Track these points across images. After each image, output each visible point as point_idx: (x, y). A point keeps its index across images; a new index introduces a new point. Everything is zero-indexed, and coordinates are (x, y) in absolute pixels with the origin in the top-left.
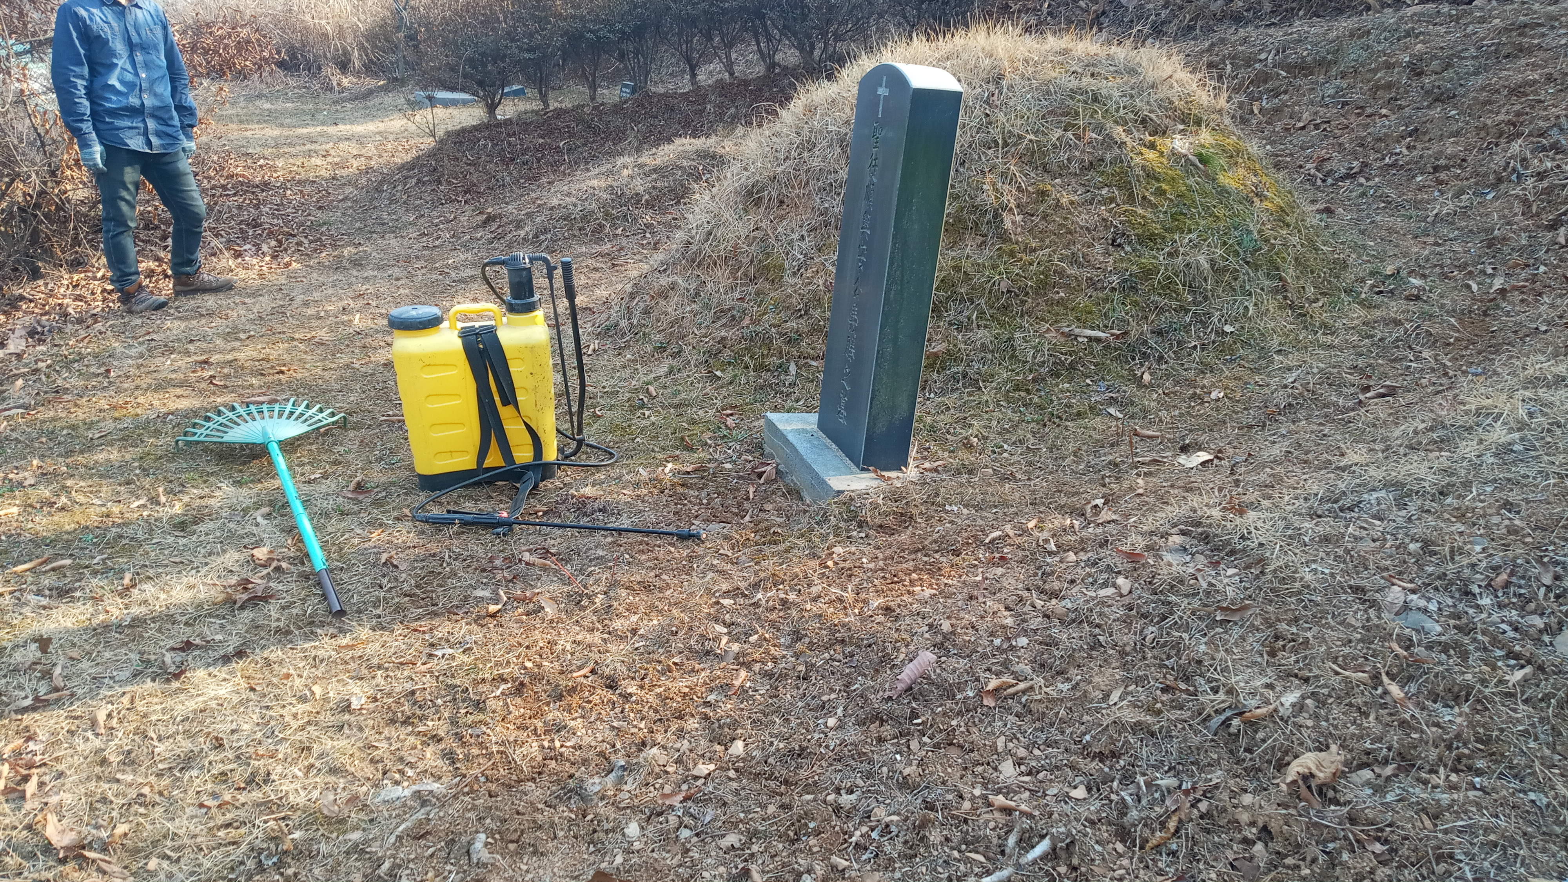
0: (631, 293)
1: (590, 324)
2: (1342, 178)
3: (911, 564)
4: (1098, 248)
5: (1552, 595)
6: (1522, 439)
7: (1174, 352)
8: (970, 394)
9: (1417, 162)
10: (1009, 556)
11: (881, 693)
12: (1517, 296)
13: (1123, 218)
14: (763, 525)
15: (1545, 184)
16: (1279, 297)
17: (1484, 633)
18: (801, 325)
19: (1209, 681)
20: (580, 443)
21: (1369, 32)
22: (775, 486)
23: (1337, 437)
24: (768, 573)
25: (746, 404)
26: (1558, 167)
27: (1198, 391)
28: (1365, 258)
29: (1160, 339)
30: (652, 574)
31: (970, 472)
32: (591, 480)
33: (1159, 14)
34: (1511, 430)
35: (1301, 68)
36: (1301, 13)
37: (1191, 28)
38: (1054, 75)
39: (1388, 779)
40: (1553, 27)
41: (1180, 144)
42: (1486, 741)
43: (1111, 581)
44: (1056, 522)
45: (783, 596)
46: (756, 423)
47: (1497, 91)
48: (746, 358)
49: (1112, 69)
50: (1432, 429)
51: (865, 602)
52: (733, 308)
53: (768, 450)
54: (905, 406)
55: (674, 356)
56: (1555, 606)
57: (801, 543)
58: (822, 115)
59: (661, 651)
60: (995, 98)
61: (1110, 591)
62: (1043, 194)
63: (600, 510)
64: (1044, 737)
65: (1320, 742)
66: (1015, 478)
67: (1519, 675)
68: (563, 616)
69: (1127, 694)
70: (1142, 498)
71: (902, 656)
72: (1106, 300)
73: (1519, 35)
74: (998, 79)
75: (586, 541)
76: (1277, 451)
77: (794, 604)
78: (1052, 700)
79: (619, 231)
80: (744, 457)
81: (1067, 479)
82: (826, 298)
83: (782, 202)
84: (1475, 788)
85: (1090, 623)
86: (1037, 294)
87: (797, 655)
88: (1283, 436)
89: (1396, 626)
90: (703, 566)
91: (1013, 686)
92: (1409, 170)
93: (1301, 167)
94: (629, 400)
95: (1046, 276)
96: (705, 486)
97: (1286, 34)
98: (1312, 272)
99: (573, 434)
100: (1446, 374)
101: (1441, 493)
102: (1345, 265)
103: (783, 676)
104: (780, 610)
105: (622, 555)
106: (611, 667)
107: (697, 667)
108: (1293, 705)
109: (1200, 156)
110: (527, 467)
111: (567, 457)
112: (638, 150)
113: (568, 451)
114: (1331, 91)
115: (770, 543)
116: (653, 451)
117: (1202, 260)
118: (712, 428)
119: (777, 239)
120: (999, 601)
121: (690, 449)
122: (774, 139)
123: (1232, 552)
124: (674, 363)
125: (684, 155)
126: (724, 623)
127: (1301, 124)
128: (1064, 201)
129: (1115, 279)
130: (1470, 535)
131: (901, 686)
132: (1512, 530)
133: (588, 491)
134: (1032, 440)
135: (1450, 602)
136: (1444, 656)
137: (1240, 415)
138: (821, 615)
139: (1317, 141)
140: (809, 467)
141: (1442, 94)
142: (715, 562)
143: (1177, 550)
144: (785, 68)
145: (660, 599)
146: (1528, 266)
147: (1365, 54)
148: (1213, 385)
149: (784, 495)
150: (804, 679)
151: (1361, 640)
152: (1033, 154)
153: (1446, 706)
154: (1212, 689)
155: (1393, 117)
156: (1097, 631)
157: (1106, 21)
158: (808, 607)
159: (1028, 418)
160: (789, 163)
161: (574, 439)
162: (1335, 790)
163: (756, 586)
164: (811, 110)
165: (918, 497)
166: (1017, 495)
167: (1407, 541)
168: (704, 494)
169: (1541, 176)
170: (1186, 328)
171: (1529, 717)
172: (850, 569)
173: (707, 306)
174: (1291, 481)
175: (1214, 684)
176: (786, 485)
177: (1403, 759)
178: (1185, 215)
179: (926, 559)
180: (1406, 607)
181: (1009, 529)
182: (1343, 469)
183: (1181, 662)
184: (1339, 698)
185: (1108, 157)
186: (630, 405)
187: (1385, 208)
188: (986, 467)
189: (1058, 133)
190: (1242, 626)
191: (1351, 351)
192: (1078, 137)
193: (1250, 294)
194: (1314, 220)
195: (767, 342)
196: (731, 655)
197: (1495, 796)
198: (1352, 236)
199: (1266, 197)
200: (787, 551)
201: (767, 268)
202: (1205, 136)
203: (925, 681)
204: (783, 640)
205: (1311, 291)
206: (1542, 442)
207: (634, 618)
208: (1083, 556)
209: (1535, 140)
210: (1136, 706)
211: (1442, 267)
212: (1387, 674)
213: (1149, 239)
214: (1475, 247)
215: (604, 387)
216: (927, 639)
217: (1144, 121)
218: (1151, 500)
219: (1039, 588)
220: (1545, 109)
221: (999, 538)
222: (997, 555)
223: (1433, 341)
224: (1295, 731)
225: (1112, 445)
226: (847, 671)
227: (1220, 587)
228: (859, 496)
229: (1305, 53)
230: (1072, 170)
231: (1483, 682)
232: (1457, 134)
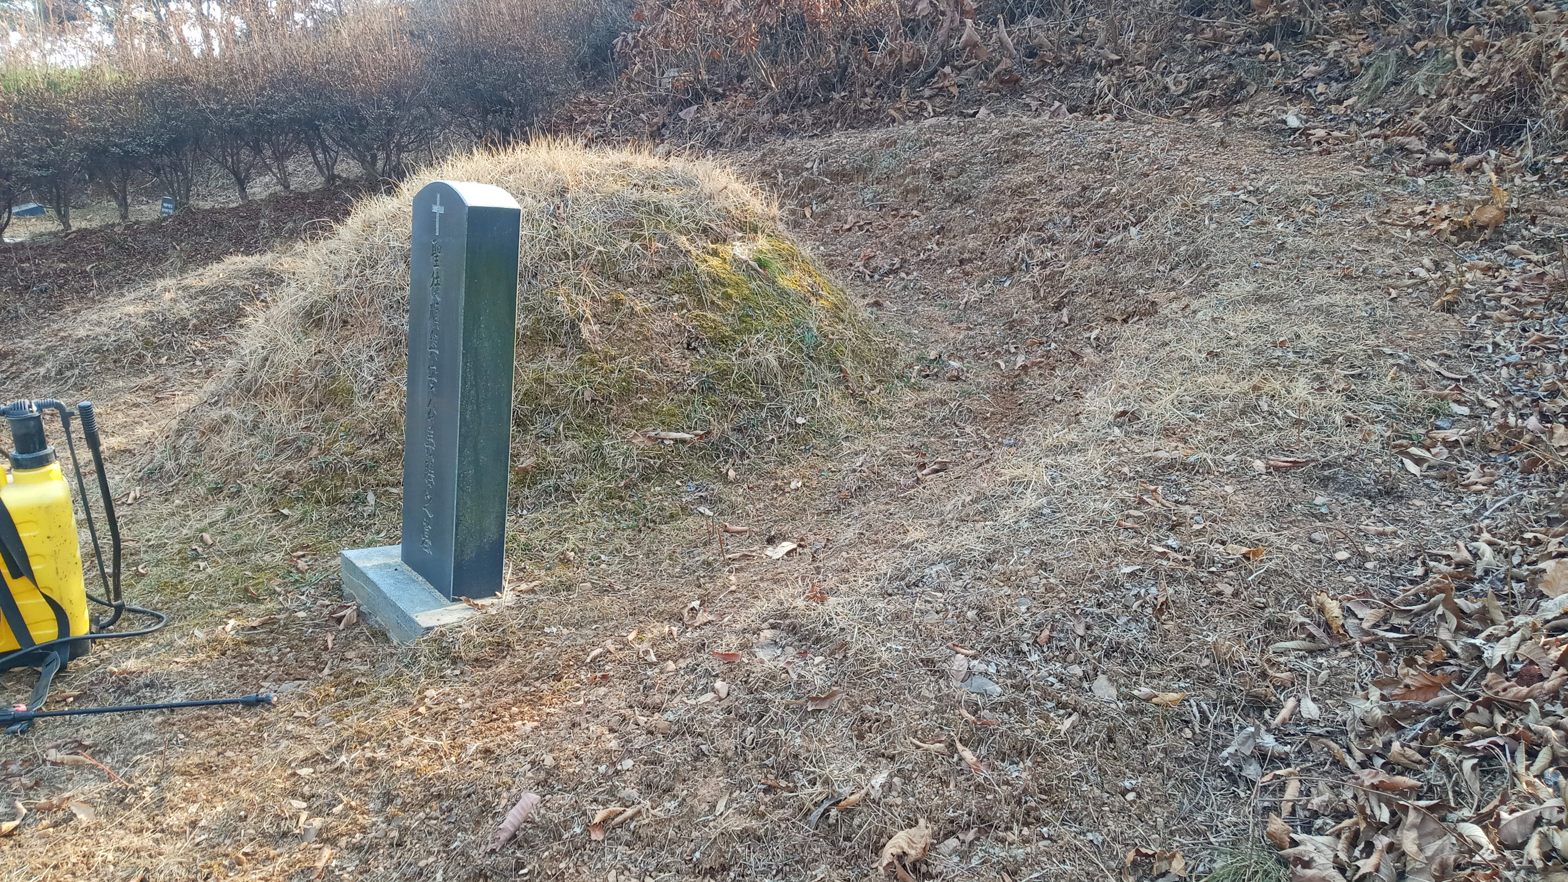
0: (178, 431)
1: (129, 469)
2: (887, 274)
3: (510, 698)
4: (675, 353)
5: (1086, 644)
6: (1049, 503)
7: (755, 447)
8: (563, 507)
9: (946, 257)
10: (611, 673)
11: (483, 847)
12: (1036, 371)
13: (695, 323)
14: (344, 677)
15: (1048, 271)
16: (842, 387)
17: (1036, 688)
18: (378, 450)
19: (807, 774)
20: (119, 609)
21: (895, 142)
22: (357, 630)
23: (901, 515)
24: (351, 732)
25: (320, 542)
26: (1056, 256)
27: (779, 482)
28: (912, 345)
29: (741, 436)
30: (214, 752)
31: (568, 589)
32: (134, 650)
33: (715, 127)
34: (1039, 496)
35: (842, 176)
36: (838, 125)
37: (744, 140)
38: (616, 187)
39: (971, 843)
40: (1039, 137)
41: (740, 250)
42: (1046, 791)
43: (710, 685)
44: (655, 631)
45: (369, 754)
46: (333, 563)
47: (1003, 192)
48: (317, 492)
49: (671, 181)
50: (974, 501)
51: (463, 747)
52: (298, 438)
53: (347, 590)
54: (494, 529)
55: (232, 496)
56: (1089, 653)
57: (389, 691)
58: (383, 230)
59: (228, 842)
60: (561, 210)
61: (709, 696)
62: (617, 303)
63: (146, 686)
64: (655, 863)
65: (909, 818)
66: (613, 589)
67: (1068, 723)
68: (103, 820)
69: (732, 801)
70: (735, 595)
71: (504, 802)
72: (687, 403)
73: (1014, 143)
74: (562, 192)
75: (130, 725)
76: (850, 534)
77: (383, 762)
78: (660, 822)
79: (163, 360)
80: (320, 602)
81: (665, 584)
82: (402, 420)
83: (345, 322)
84: (1044, 838)
85: (691, 733)
86: (621, 401)
87: (389, 821)
88: (856, 518)
89: (962, 692)
90: (275, 734)
91: (621, 813)
92: (941, 264)
93: (851, 265)
94: (180, 552)
95: (628, 383)
96: (275, 640)
97: (826, 145)
98: (868, 362)
99: (109, 600)
100: (986, 447)
101: (989, 560)
102: (895, 353)
103: (374, 847)
104: (368, 771)
105: (176, 735)
106: (167, 872)
107: (272, 853)
108: (882, 786)
109: (759, 261)
110: (50, 647)
111: (103, 628)
112: (182, 270)
113: (105, 620)
114: (870, 196)
115: (353, 696)
116: (211, 607)
117: (771, 357)
118: (281, 573)
119: (343, 362)
120: (602, 724)
121: (255, 600)
122: (332, 256)
123: (818, 640)
124: (233, 504)
125: (237, 274)
126: (303, 797)
127: (847, 226)
128: (638, 309)
129: (693, 381)
130: (1016, 597)
131: (504, 836)
132: (1049, 589)
133: (131, 664)
134: (629, 548)
135: (1005, 662)
136: (1006, 716)
137: (818, 502)
138: (413, 770)
139: (862, 242)
140: (394, 605)
141: (960, 196)
142: (290, 727)
143: (768, 645)
144: (347, 180)
145: (224, 781)
146: (1041, 343)
147: (894, 162)
148: (792, 475)
149: (368, 639)
150: (398, 845)
151: (936, 711)
152: (603, 266)
153: (1013, 763)
154: (809, 782)
155: (923, 217)
156: (700, 740)
157: (666, 133)
158: (399, 763)
159: (623, 525)
160: (349, 281)
161: (110, 605)
162: (927, 864)
163: (338, 748)
164: (370, 226)
165: (514, 623)
166: (616, 607)
167: (965, 609)
168: (274, 650)
169: (1044, 264)
170: (763, 423)
171: (1080, 762)
172: (444, 712)
173: (268, 439)
174: (865, 563)
175: (812, 776)
176: (371, 627)
177: (983, 821)
178: (751, 316)
179: (526, 689)
180: (970, 673)
181: (610, 645)
182: (907, 547)
183: (779, 759)
184: (922, 771)
185: (675, 266)
186: (182, 558)
187: (924, 299)
188: (584, 581)
189: (626, 244)
190: (831, 714)
191: (907, 432)
192: (645, 247)
193: (816, 387)
194: (865, 314)
195: (340, 472)
196: (313, 833)
197: (1061, 843)
198: (900, 326)
199: (821, 296)
200: (373, 702)
201: (334, 393)
202: (762, 243)
203: (529, 826)
204: (372, 805)
205: (868, 379)
206: (1065, 504)
207: (193, 808)
208: (682, 664)
209: (1037, 233)
210: (741, 813)
211: (975, 349)
212: (961, 740)
213: (721, 342)
214: (999, 329)
215: (148, 540)
216: (530, 778)
217: (705, 230)
218: (743, 596)
219: (641, 704)
220: (1041, 207)
221: (600, 655)
222: (599, 675)
223: (975, 417)
224: (886, 812)
225: (705, 544)
226: (446, 828)
227: (809, 677)
228: (451, 630)
229: (844, 162)
230: (643, 279)
231: (1040, 735)
232: (975, 230)
